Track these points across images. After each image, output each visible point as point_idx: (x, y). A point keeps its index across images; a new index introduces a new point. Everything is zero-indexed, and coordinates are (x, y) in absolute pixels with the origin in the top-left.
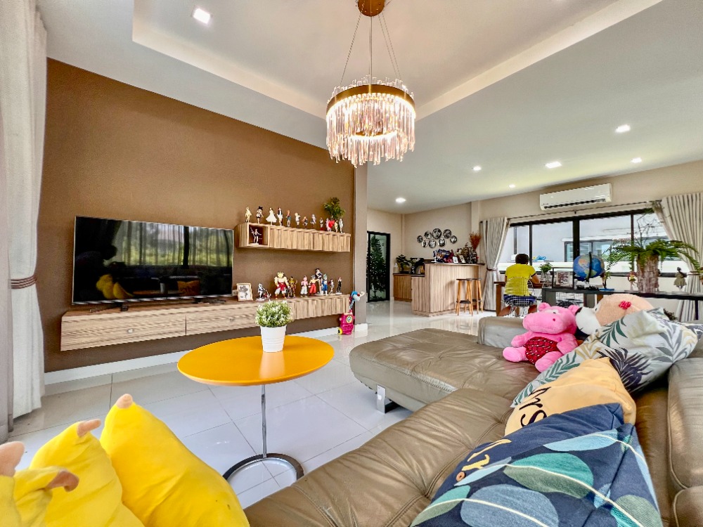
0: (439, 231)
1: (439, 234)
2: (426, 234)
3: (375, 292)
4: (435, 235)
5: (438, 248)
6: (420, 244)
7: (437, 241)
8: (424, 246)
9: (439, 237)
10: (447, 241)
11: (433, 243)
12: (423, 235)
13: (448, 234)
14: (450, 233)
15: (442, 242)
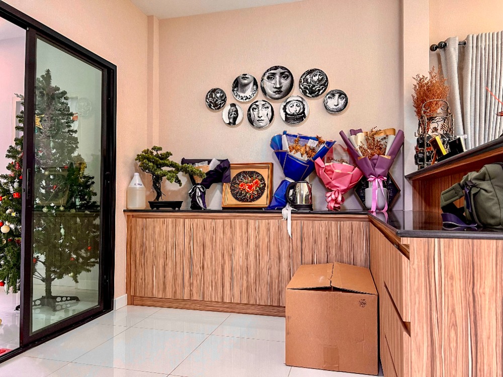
0: (287, 74)
1: (286, 83)
2: (238, 84)
4: (269, 86)
5: (279, 127)
6: (213, 115)
7: (278, 106)
8: (233, 123)
9: (283, 93)
10: (313, 106)
11: (264, 113)
12: (227, 88)
13: (316, 85)
14: (324, 82)
15: (292, 110)
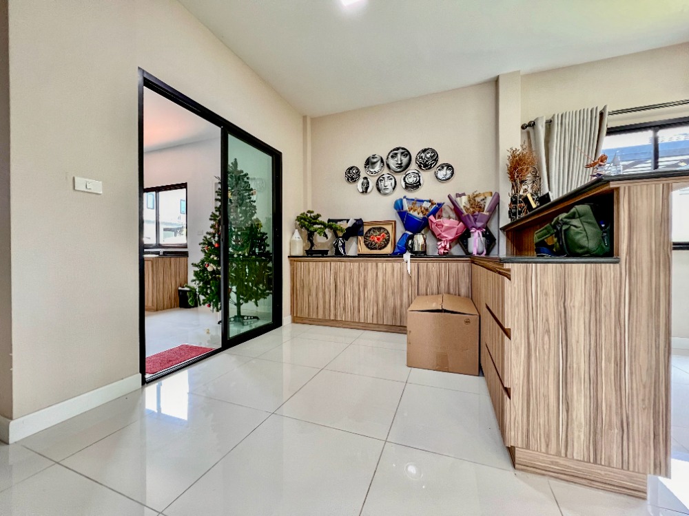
0: (406, 153)
1: (405, 160)
2: (369, 163)
3: (238, 305)
4: (393, 163)
5: (400, 193)
6: (351, 186)
7: (400, 178)
8: (365, 191)
9: (403, 168)
10: (426, 176)
11: (389, 184)
12: (360, 165)
13: (429, 160)
14: (435, 158)
15: (411, 180)
